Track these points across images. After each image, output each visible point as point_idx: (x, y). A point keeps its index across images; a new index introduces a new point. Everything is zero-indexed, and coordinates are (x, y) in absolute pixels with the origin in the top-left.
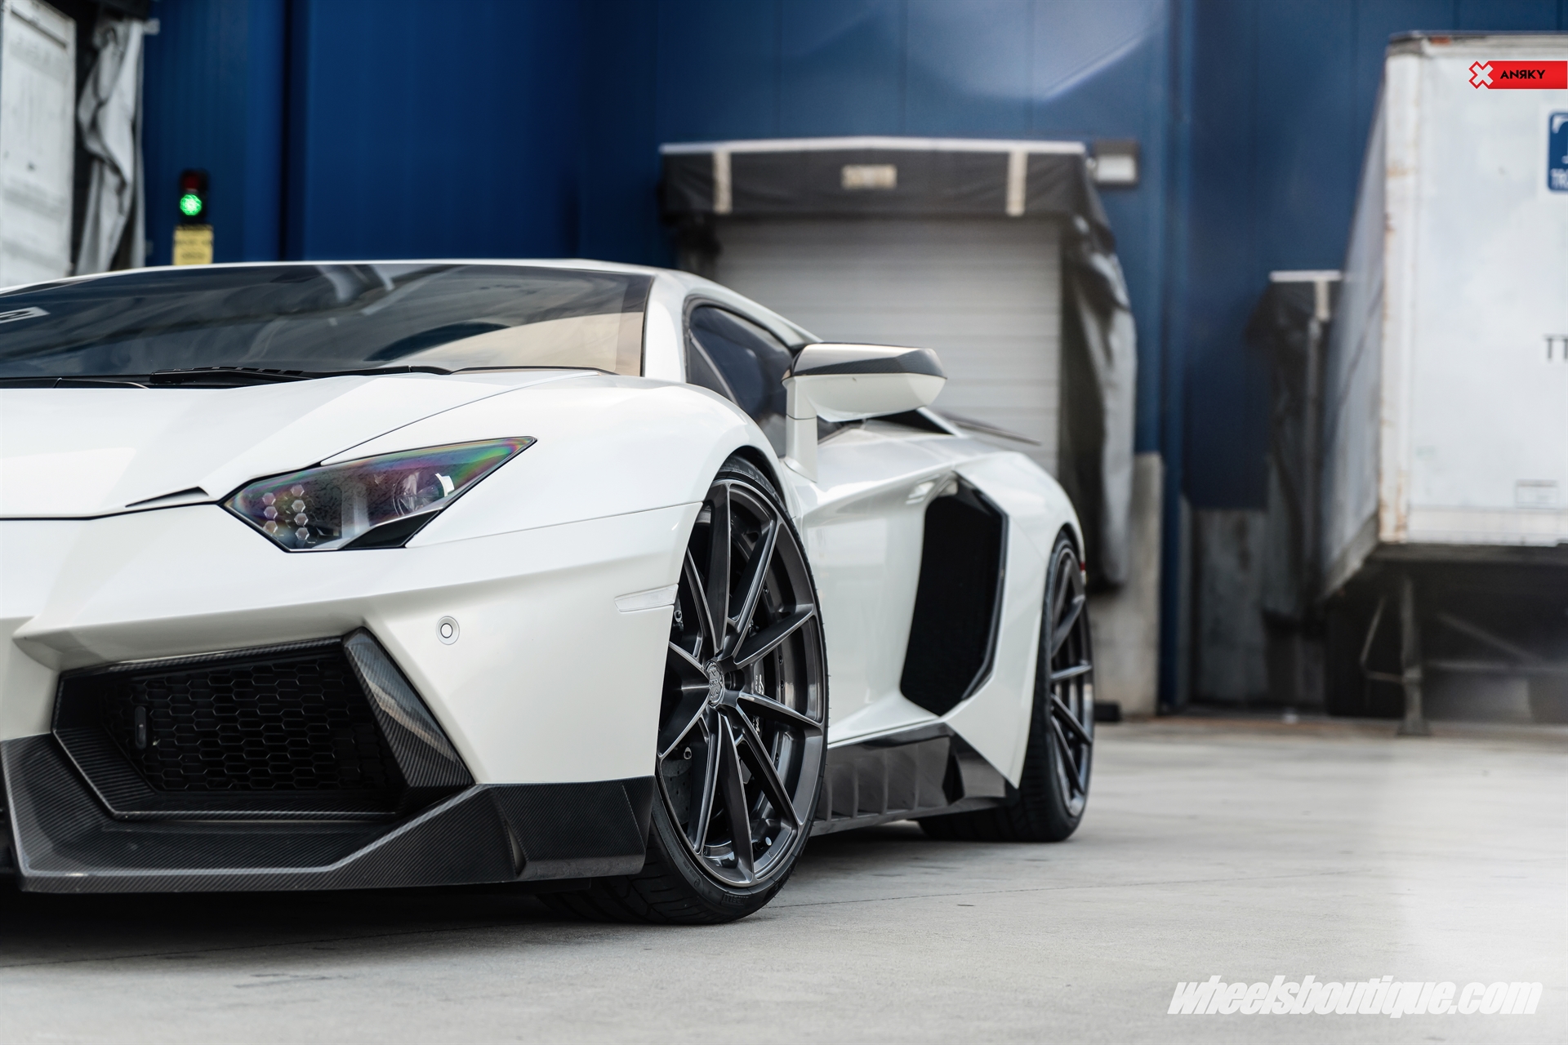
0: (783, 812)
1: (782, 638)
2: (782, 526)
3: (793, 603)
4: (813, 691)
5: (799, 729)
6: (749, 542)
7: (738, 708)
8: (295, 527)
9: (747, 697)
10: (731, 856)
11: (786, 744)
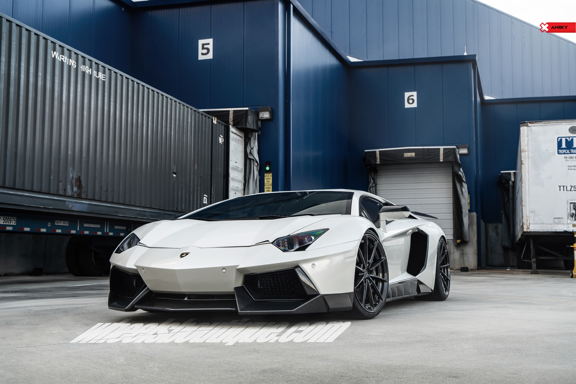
0: (380, 298)
1: (379, 264)
2: (378, 242)
3: (381, 257)
4: (385, 274)
5: (383, 282)
6: (371, 245)
7: (370, 278)
8: (285, 247)
9: (372, 275)
10: (370, 306)
11: (381, 284)
